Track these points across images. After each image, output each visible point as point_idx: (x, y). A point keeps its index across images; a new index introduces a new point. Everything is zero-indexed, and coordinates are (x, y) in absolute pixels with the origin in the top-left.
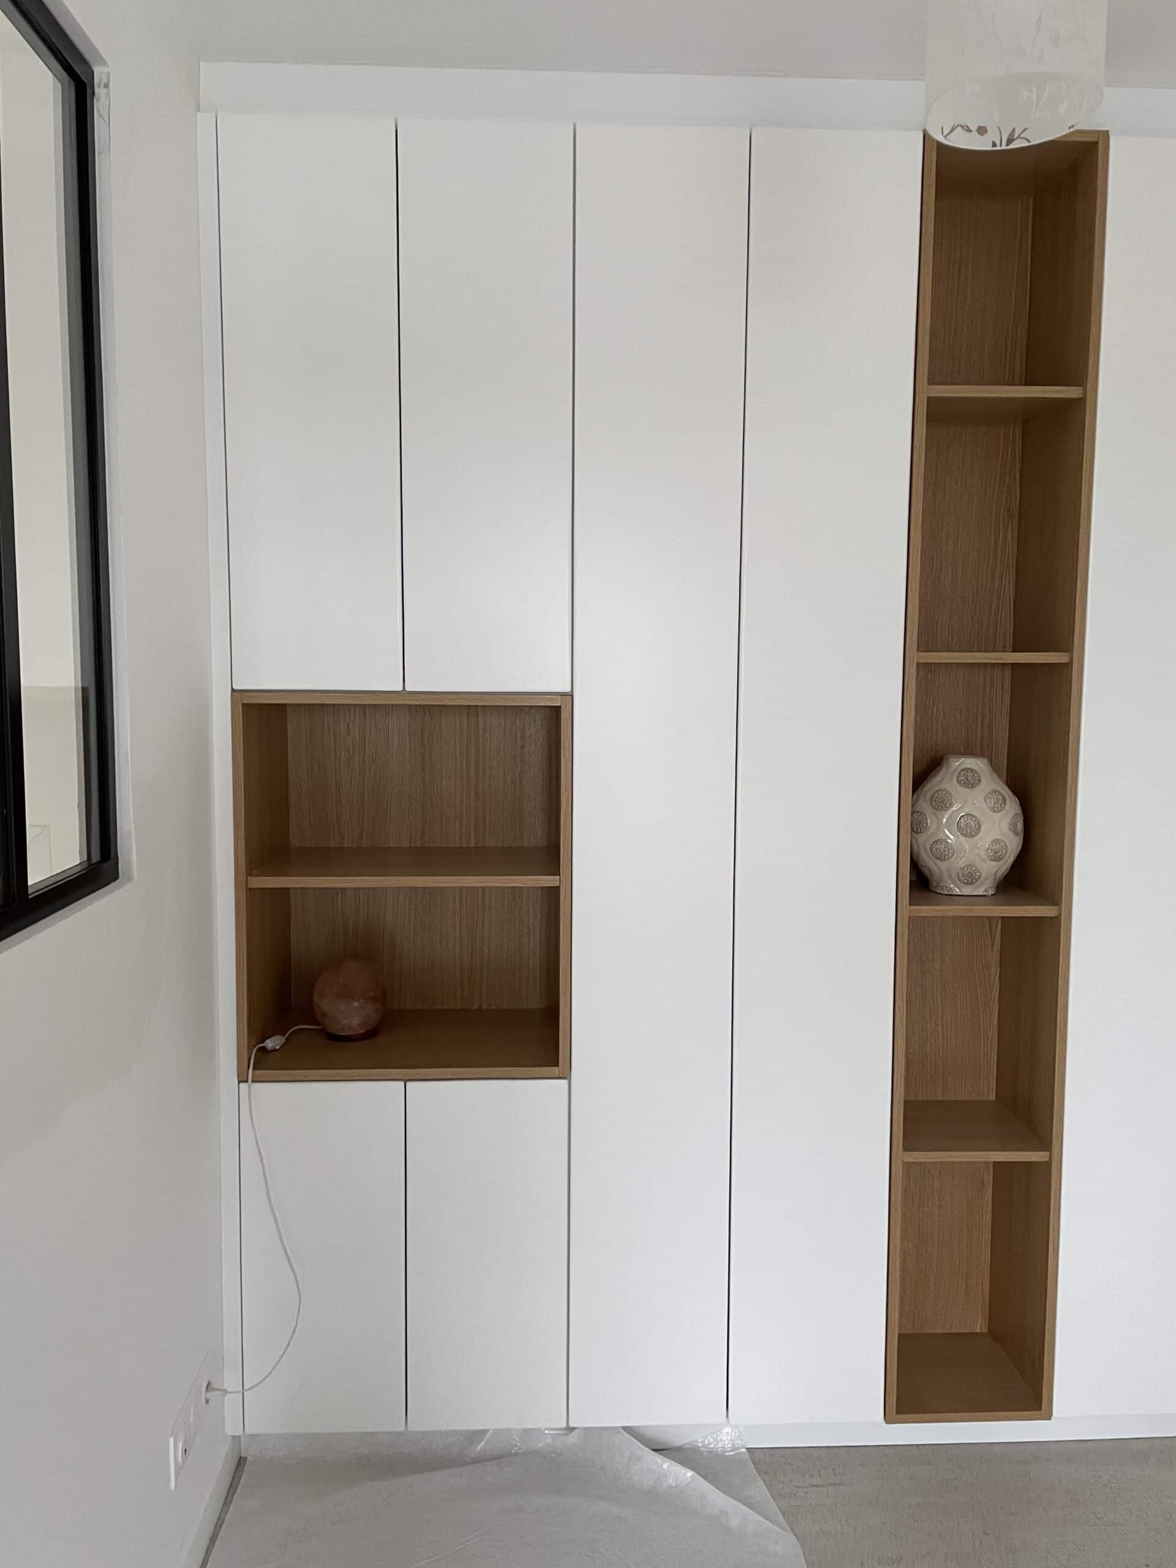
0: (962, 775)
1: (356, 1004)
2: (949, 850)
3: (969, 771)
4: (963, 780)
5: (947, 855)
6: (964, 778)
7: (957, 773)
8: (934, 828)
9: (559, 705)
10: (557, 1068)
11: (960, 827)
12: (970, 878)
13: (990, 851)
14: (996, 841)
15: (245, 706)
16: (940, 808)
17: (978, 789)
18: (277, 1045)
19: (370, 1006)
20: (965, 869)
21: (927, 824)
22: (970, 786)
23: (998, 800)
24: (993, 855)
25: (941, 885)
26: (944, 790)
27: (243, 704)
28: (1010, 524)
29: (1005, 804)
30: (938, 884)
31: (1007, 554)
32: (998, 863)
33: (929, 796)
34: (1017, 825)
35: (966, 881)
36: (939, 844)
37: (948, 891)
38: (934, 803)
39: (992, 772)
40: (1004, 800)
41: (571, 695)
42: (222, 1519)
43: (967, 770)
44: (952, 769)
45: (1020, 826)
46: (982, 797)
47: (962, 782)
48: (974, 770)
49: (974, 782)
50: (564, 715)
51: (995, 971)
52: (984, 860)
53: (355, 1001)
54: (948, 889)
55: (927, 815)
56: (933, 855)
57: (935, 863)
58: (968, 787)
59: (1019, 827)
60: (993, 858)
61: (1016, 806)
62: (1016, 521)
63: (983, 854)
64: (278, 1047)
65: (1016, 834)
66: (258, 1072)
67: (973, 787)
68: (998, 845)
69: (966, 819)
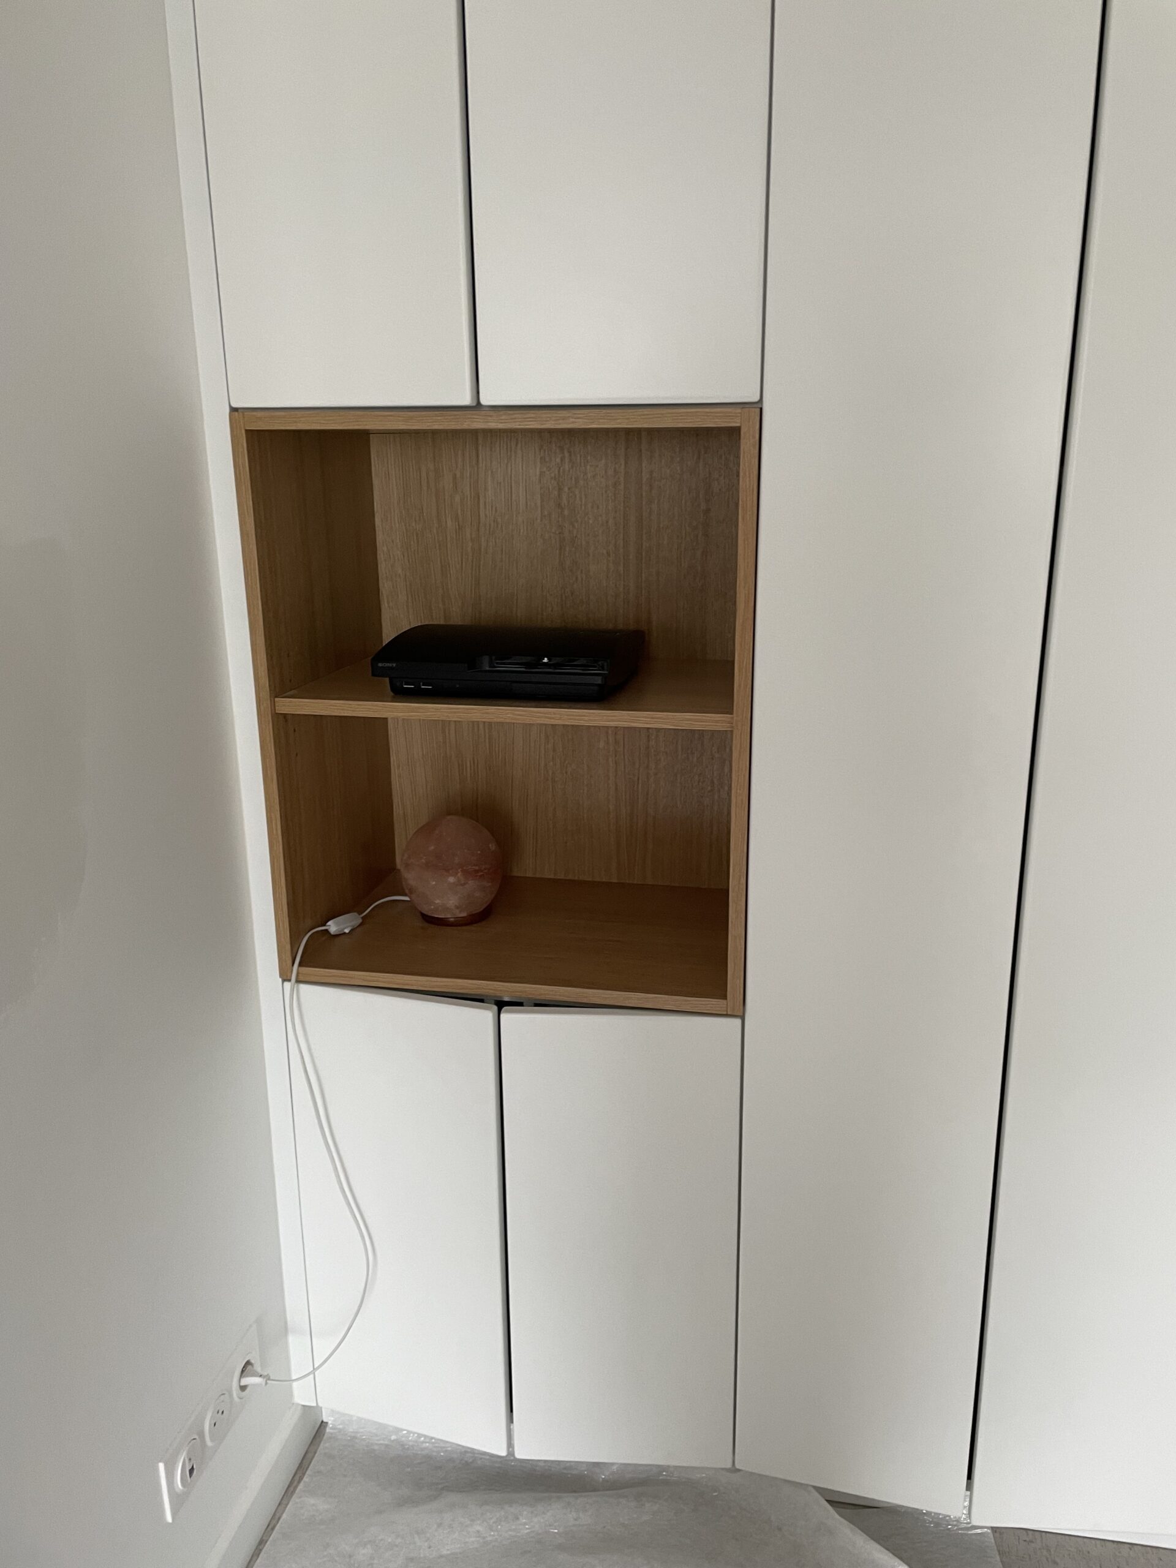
1: (451, 879)
9: (738, 425)
10: (724, 1002)
15: (250, 433)
18: (345, 928)
19: (471, 882)
27: (247, 431)
41: (757, 408)
42: (277, 1517)
50: (747, 444)
53: (452, 876)
64: (347, 931)
66: (304, 970)
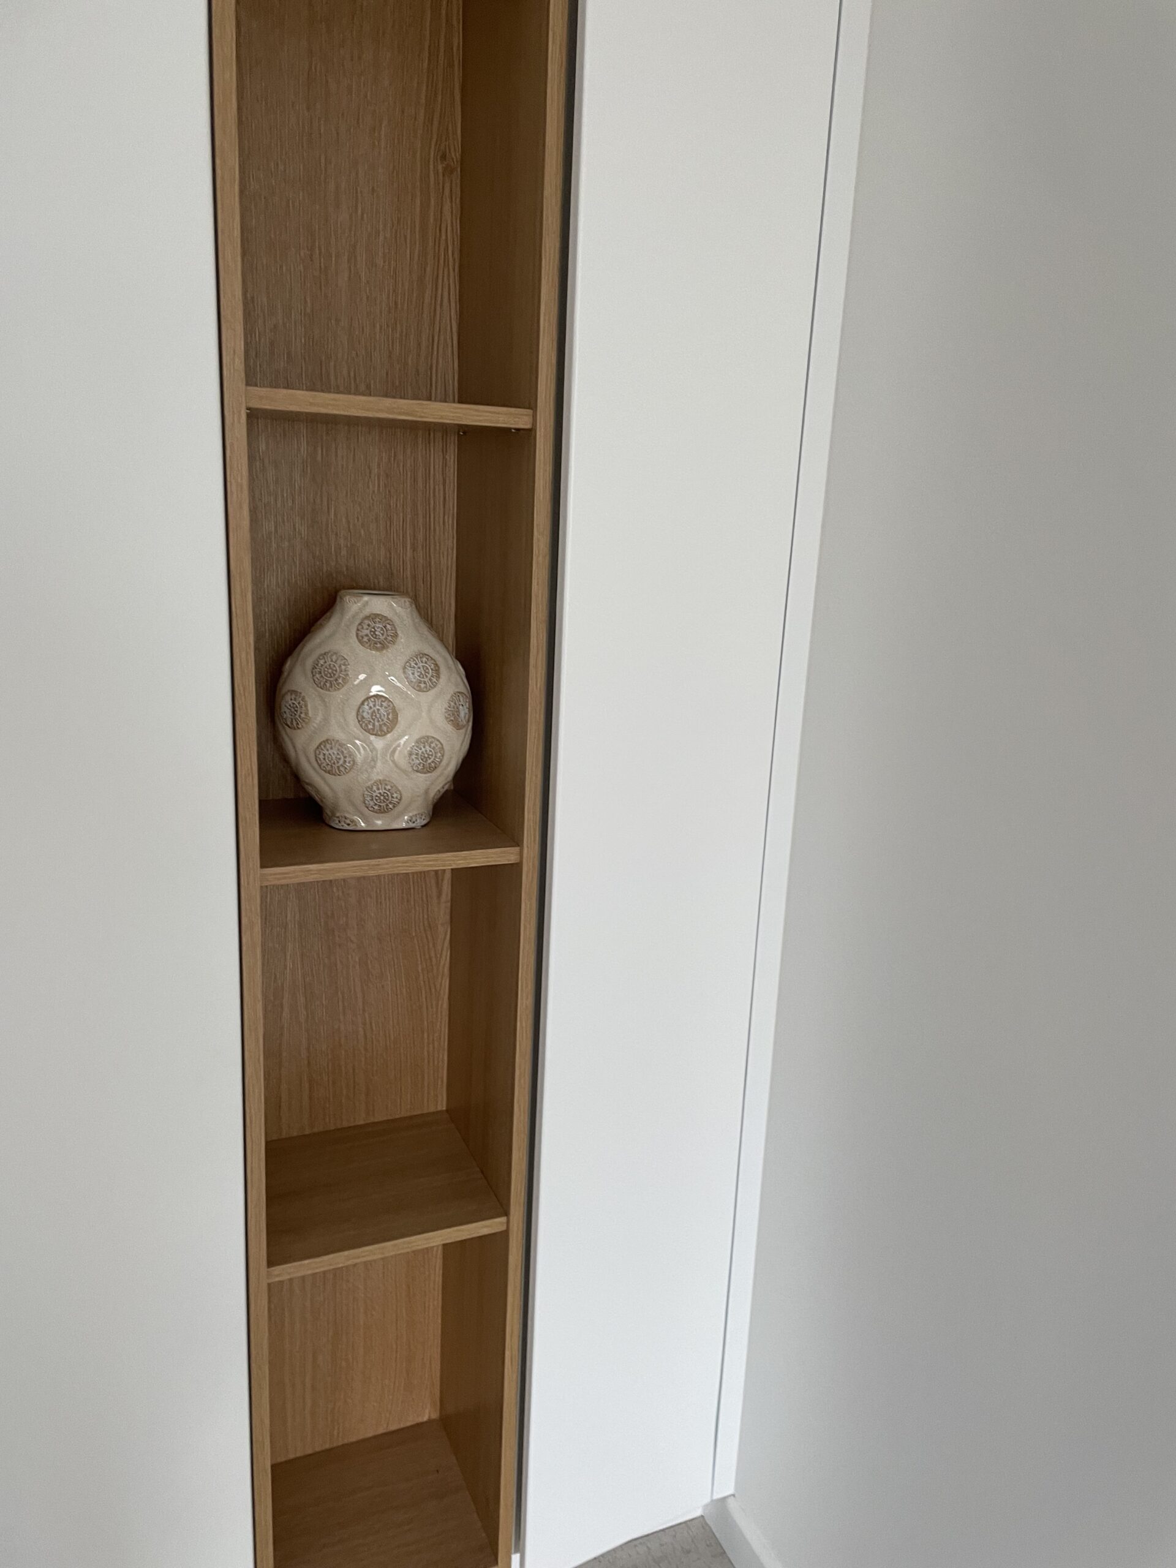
0: (365, 627)
2: (345, 757)
3: (377, 620)
4: (367, 635)
5: (342, 765)
6: (368, 632)
7: (357, 623)
8: (319, 718)
11: (363, 717)
12: (385, 803)
13: (414, 757)
14: (424, 740)
16: (328, 685)
17: (389, 653)
20: (375, 788)
21: (306, 714)
22: (379, 645)
23: (426, 670)
24: (419, 764)
25: (338, 815)
26: (335, 653)
28: (447, 185)
29: (438, 677)
30: (333, 814)
31: (444, 237)
32: (429, 774)
33: (309, 663)
34: (458, 711)
35: (376, 807)
36: (328, 746)
37: (349, 825)
38: (318, 676)
39: (417, 620)
40: (437, 670)
43: (373, 617)
44: (348, 616)
45: (465, 711)
46: (398, 666)
47: (365, 639)
48: (386, 618)
49: (386, 639)
51: (444, 933)
52: (404, 772)
54: (348, 821)
55: (307, 699)
56: (320, 766)
57: (324, 779)
58: (377, 649)
59: (462, 714)
60: (420, 767)
61: (459, 679)
62: (456, 177)
63: (403, 762)
65: (458, 726)
67: (384, 647)
68: (428, 748)
69: (371, 705)
